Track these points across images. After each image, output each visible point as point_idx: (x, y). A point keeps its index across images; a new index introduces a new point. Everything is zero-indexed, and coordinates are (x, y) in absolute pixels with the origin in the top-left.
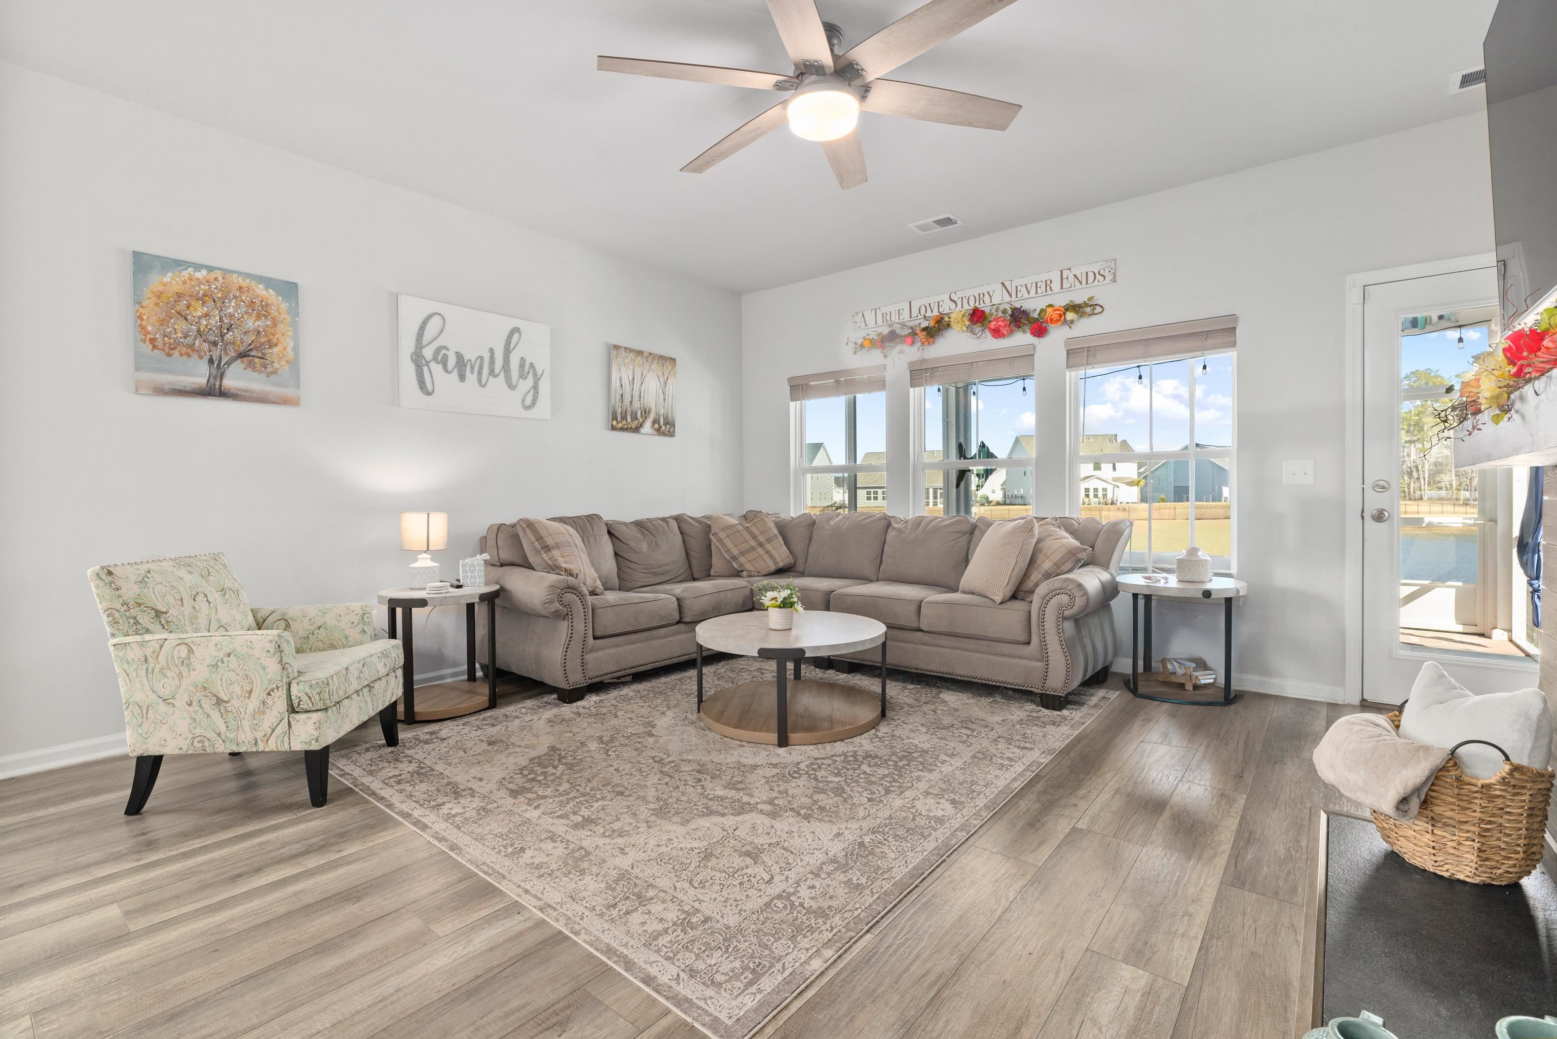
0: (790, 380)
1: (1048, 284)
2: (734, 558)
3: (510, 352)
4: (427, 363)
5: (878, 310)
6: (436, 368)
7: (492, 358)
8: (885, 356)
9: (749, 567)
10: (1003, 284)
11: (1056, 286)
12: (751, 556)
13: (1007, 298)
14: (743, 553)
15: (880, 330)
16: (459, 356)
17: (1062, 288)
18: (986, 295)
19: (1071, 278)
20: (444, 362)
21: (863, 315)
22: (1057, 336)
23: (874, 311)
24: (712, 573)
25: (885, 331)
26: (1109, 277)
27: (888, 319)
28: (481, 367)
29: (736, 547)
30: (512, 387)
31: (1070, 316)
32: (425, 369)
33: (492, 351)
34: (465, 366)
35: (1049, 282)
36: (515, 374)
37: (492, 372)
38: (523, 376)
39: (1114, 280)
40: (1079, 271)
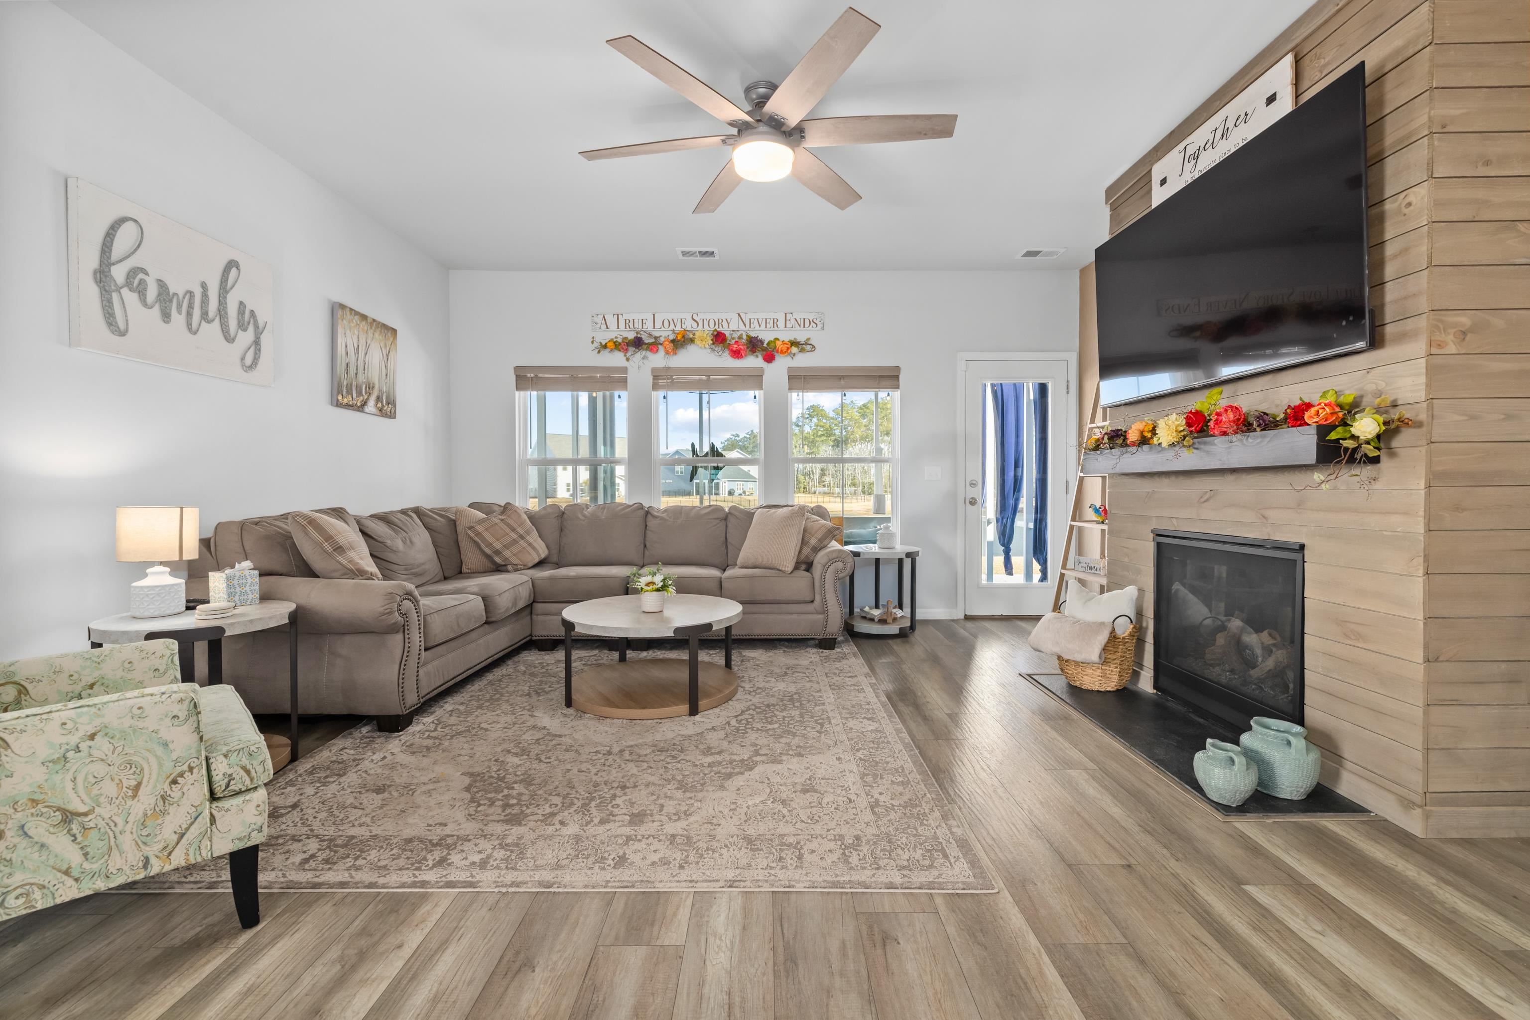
0: (517, 369)
1: (775, 322)
2: (498, 552)
3: (227, 292)
4: (118, 290)
5: (620, 316)
6: (131, 298)
7: (205, 295)
8: (628, 360)
9: (515, 560)
10: (739, 314)
11: (781, 324)
12: (515, 549)
13: (742, 327)
14: (506, 547)
15: (625, 335)
16: (161, 284)
17: (786, 327)
18: (724, 320)
19: (793, 321)
20: (141, 291)
21: (604, 317)
22: (782, 364)
23: (616, 316)
24: (465, 569)
25: (631, 336)
26: (820, 326)
27: (632, 326)
28: (191, 306)
29: (498, 540)
30: (229, 339)
31: (794, 350)
32: (115, 296)
33: (204, 286)
34: (171, 301)
35: (776, 321)
36: (233, 324)
37: (204, 315)
38: (242, 326)
39: (823, 328)
40: (799, 316)
